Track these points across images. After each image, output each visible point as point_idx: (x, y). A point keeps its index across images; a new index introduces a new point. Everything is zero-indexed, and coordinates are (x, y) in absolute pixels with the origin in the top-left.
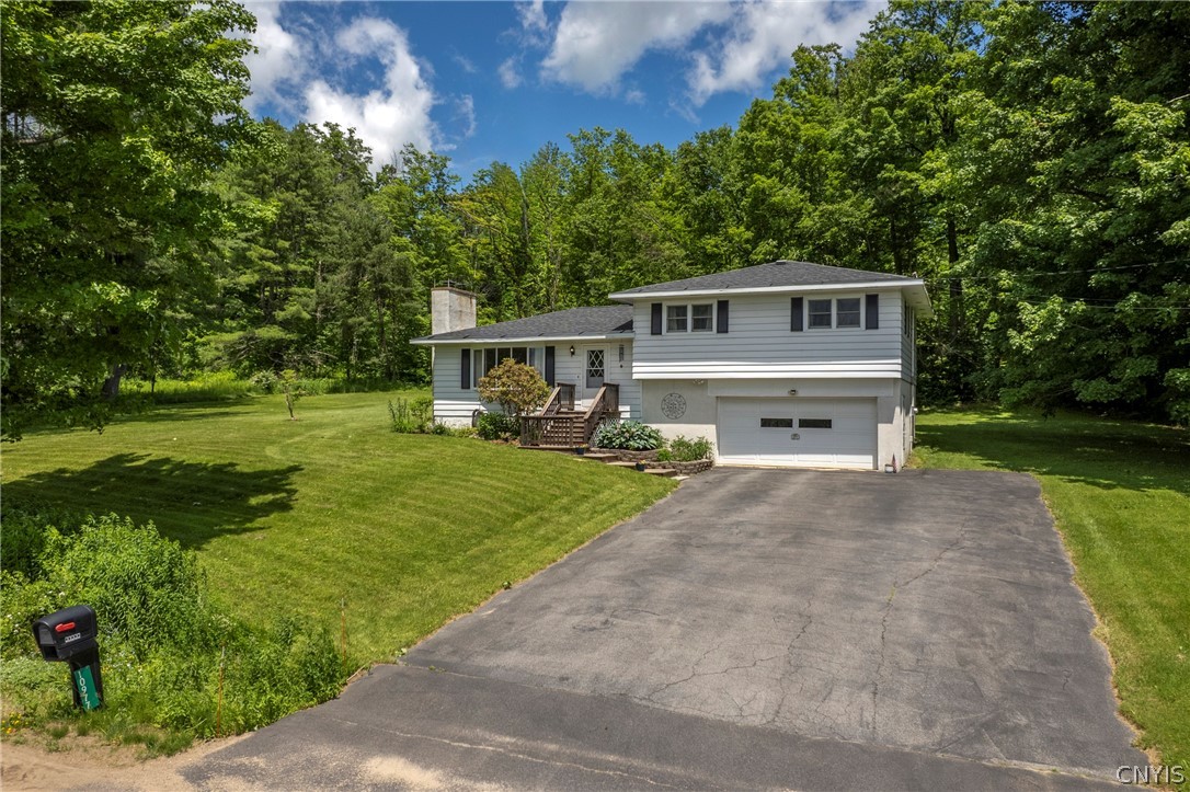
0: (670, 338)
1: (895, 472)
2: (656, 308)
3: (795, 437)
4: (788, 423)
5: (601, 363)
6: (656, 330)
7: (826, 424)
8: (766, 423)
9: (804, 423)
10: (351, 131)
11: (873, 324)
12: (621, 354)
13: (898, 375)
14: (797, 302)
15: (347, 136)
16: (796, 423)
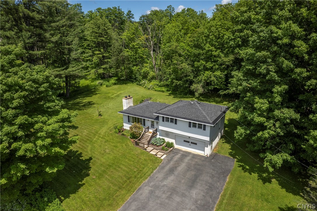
0: (165, 123)
1: (207, 157)
2: (163, 117)
3: (190, 145)
4: (189, 142)
5: (154, 123)
6: (163, 121)
7: (196, 144)
8: (184, 141)
9: (192, 143)
10: (119, 7)
11: (204, 129)
12: (157, 124)
13: (209, 140)
14: (190, 123)
15: (118, 8)
16: (190, 142)
